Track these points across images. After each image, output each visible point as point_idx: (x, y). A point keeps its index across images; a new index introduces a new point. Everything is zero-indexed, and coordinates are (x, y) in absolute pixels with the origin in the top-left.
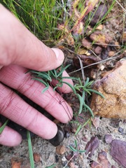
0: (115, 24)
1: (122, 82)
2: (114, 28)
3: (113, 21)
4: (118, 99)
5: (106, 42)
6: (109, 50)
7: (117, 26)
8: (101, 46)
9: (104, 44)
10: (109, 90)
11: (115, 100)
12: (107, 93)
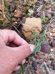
0: (20, 7)
1: (29, 26)
2: (20, 9)
3: (19, 6)
4: (31, 32)
5: (20, 15)
6: (22, 17)
7: (21, 7)
8: (19, 17)
9: (20, 16)
10: (27, 31)
11: (31, 33)
12: (27, 32)
